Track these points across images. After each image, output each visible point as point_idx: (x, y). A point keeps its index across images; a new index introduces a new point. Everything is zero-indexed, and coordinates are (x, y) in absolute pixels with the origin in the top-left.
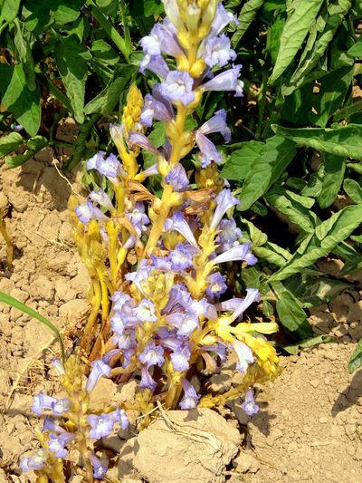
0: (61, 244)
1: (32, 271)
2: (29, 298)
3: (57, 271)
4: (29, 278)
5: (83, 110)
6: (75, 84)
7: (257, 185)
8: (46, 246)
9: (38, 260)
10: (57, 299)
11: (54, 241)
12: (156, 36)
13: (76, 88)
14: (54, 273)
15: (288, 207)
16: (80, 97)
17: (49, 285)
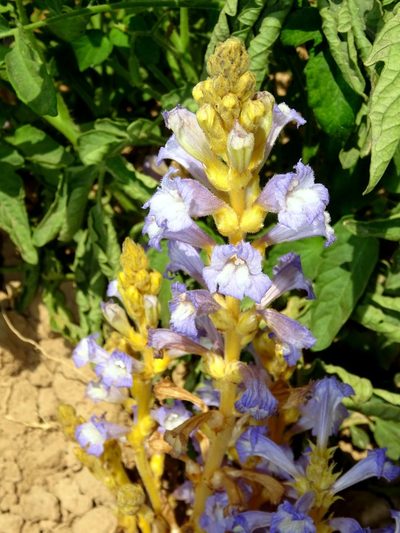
0: (46, 426)
1: (17, 479)
2: (24, 521)
3: (53, 467)
4: (16, 490)
5: (32, 242)
6: (7, 205)
7: (330, 303)
8: (26, 433)
9: (22, 460)
10: (65, 513)
11: (36, 424)
12: (174, 193)
13: (11, 212)
14: (49, 471)
15: (381, 322)
16: (21, 223)
17: (49, 501)
